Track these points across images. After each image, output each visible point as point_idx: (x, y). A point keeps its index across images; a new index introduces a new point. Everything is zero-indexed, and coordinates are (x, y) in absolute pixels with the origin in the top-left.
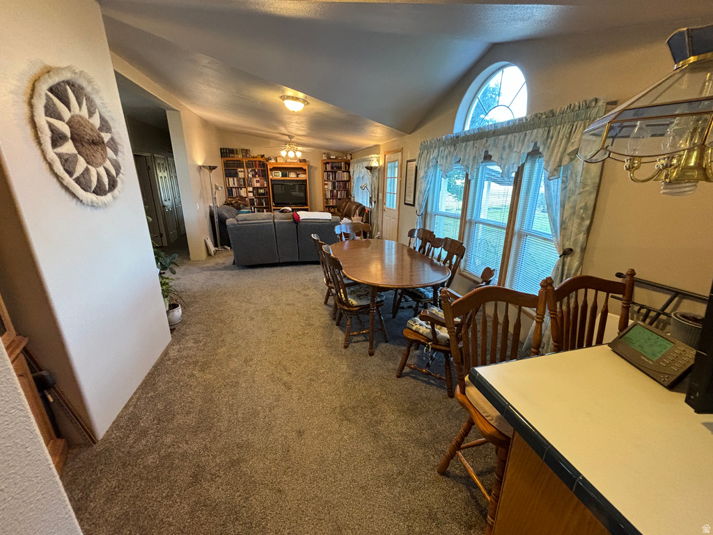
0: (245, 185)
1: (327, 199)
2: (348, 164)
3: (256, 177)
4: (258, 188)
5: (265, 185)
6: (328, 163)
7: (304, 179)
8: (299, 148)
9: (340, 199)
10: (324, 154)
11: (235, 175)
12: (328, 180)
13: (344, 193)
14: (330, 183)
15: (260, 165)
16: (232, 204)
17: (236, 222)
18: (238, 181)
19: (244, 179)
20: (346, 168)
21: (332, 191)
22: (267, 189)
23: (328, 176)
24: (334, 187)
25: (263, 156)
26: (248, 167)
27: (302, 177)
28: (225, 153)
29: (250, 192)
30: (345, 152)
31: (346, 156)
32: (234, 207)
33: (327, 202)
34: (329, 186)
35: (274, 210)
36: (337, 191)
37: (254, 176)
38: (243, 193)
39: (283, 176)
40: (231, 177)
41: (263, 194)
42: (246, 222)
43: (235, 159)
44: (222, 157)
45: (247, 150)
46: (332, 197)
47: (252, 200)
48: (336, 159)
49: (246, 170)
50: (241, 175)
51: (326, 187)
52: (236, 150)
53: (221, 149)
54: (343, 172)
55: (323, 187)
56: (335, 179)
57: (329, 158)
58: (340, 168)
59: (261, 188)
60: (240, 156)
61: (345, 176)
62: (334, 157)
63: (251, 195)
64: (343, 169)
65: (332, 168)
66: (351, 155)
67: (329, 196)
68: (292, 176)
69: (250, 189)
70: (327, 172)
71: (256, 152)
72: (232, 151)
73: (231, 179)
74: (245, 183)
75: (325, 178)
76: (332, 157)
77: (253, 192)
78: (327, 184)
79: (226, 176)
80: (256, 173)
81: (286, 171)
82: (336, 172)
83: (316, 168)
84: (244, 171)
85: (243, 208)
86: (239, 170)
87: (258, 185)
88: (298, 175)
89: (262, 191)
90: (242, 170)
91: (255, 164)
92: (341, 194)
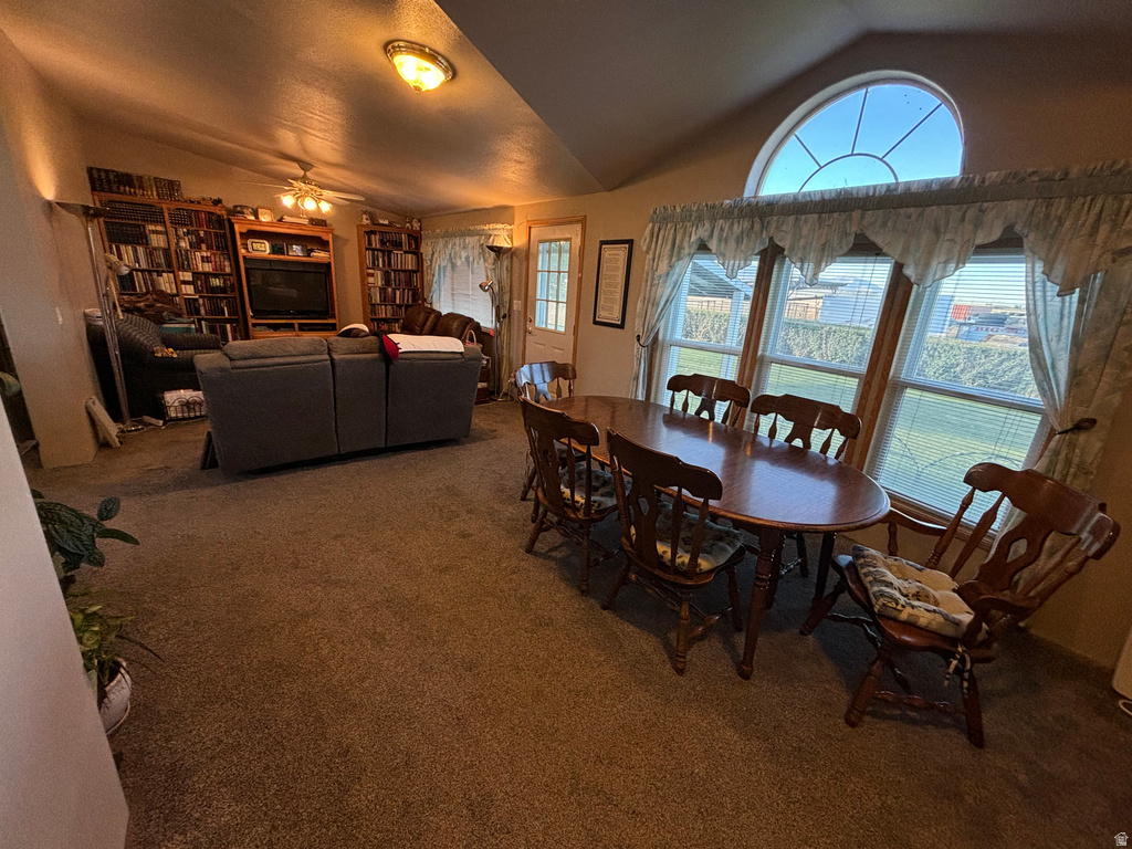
0: (169, 265)
1: (373, 305)
2: (416, 239)
3: (200, 249)
4: (207, 275)
5: (228, 270)
6: (374, 233)
7: (326, 261)
8: (326, 193)
9: (400, 306)
10: (365, 213)
11: (139, 239)
12: (375, 266)
13: (408, 295)
14: (379, 274)
15: (209, 221)
16: (139, 310)
17: (227, 364)
18: (150, 253)
19: (167, 251)
20: (410, 246)
21: (383, 290)
22: (233, 279)
23: (375, 259)
24: (387, 281)
25: (217, 202)
26: (176, 223)
27: (319, 255)
28: (99, 180)
29: (185, 282)
30: (407, 214)
31: (410, 222)
32: (147, 317)
33: (373, 312)
34: (377, 280)
35: (254, 325)
36: (394, 290)
37: (196, 246)
38: (165, 283)
39: (274, 251)
40: (127, 243)
41: (223, 290)
42: (257, 362)
43: (138, 199)
44: (93, 189)
45: (171, 182)
46: (384, 300)
47: (191, 303)
48: (391, 225)
49: (171, 231)
50: (157, 241)
51: (371, 280)
52: (140, 178)
53: (90, 170)
54: (405, 252)
55: (363, 281)
56: (390, 265)
57: (375, 223)
58: (398, 245)
59: (216, 276)
60: (152, 196)
61: (409, 262)
62: (386, 222)
63: (189, 289)
64: (405, 247)
65: (382, 242)
66: (420, 221)
67: (377, 298)
68: (296, 251)
69: (188, 276)
70: (373, 250)
71: (198, 189)
72: (126, 180)
73: (127, 251)
74: (173, 261)
75: (369, 262)
76: (381, 222)
77: (192, 283)
78: (372, 275)
79: (111, 241)
80: (201, 241)
81: (279, 240)
82: (390, 252)
83: (348, 240)
84: (166, 233)
85: (171, 321)
86: (152, 227)
87: (208, 268)
88: (308, 253)
89: (216, 282)
90: (159, 228)
91: (198, 218)
92: (402, 296)
